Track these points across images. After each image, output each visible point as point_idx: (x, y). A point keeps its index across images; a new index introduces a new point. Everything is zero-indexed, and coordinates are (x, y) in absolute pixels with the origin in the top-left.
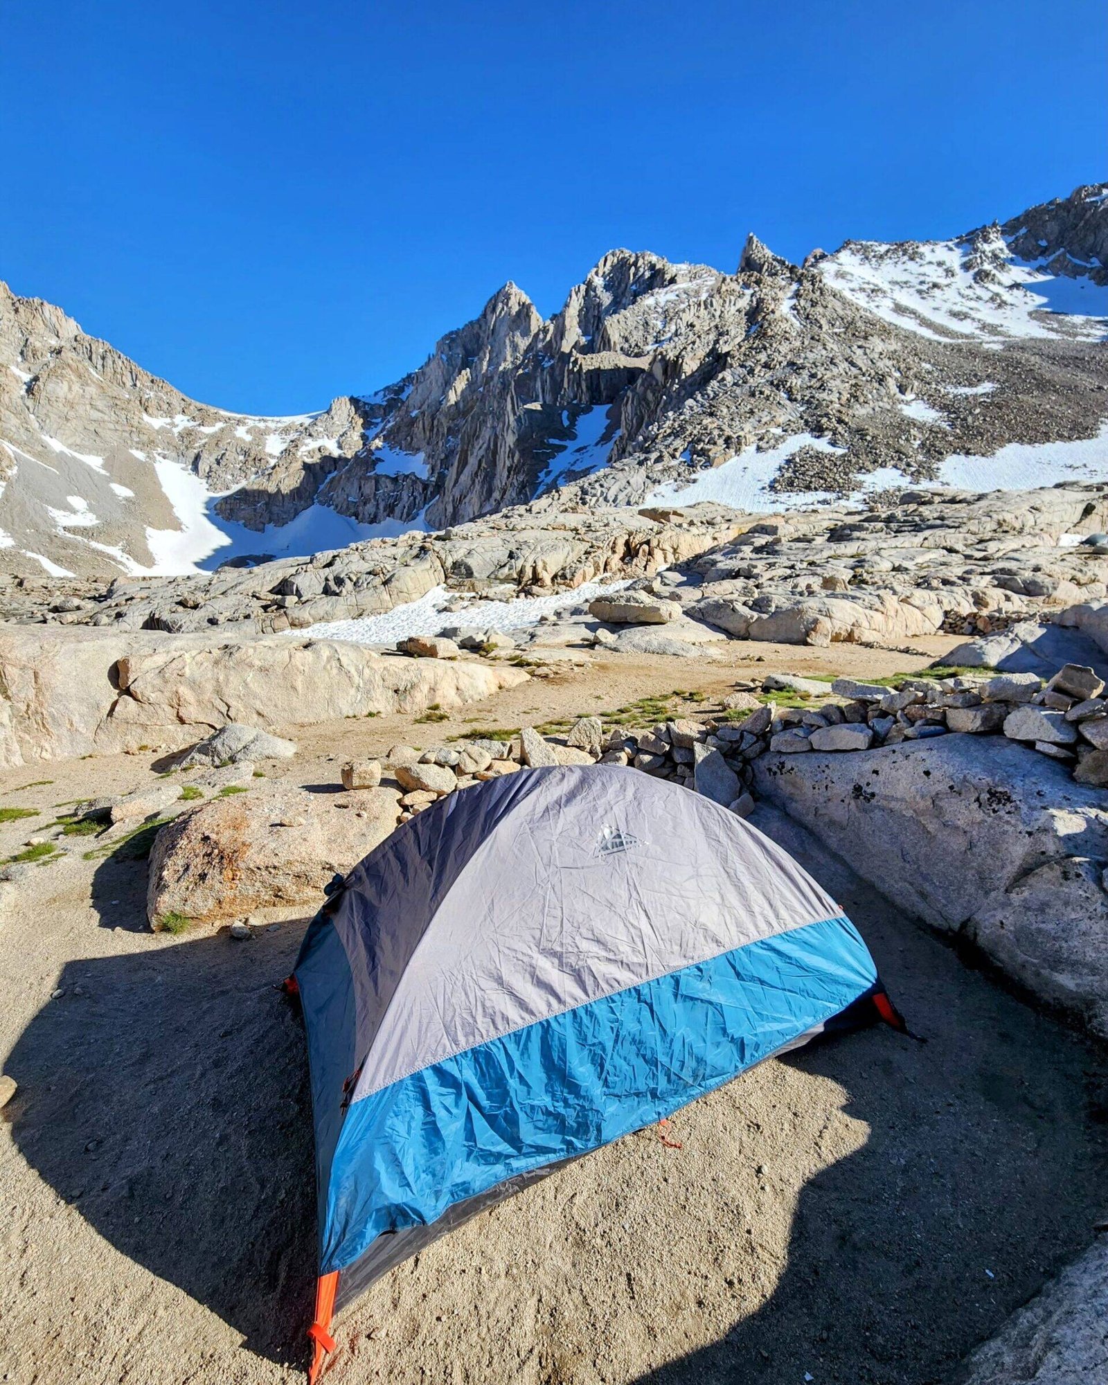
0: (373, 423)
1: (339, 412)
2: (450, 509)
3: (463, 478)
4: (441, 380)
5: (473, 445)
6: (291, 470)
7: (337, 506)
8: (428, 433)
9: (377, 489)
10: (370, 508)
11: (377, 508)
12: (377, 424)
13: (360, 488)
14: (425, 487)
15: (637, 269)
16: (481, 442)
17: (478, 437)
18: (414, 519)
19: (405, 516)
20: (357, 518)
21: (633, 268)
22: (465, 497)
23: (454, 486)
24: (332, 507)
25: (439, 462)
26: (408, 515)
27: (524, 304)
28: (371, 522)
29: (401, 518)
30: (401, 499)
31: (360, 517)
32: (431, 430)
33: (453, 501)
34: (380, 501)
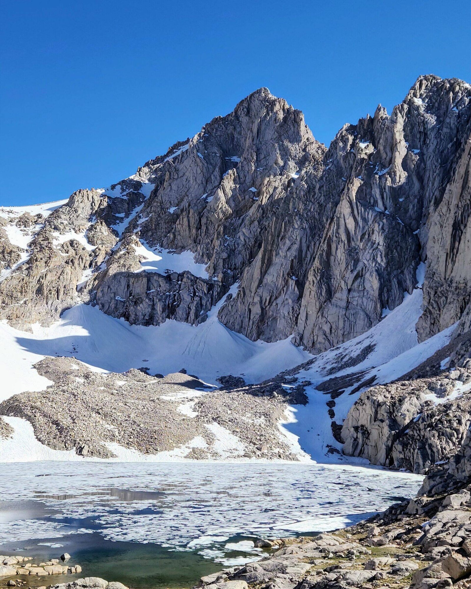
0: (118, 218)
1: (82, 205)
2: (256, 310)
3: (269, 279)
4: (200, 178)
5: (278, 245)
6: (52, 265)
7: (103, 306)
8: (194, 231)
9: (149, 289)
10: (144, 308)
11: (153, 309)
12: (122, 219)
13: (128, 286)
14: (211, 287)
15: (456, 94)
16: (288, 243)
17: (283, 238)
18: (204, 320)
19: (192, 316)
20: (127, 319)
21: (451, 94)
22: (276, 298)
23: (258, 286)
24: (97, 307)
25: (221, 261)
26: (197, 316)
27: (288, 110)
28: (147, 323)
29: (187, 320)
30: (180, 299)
31: (132, 317)
32: (199, 228)
33: (261, 302)
34: (156, 300)
